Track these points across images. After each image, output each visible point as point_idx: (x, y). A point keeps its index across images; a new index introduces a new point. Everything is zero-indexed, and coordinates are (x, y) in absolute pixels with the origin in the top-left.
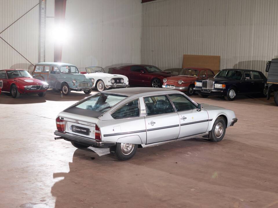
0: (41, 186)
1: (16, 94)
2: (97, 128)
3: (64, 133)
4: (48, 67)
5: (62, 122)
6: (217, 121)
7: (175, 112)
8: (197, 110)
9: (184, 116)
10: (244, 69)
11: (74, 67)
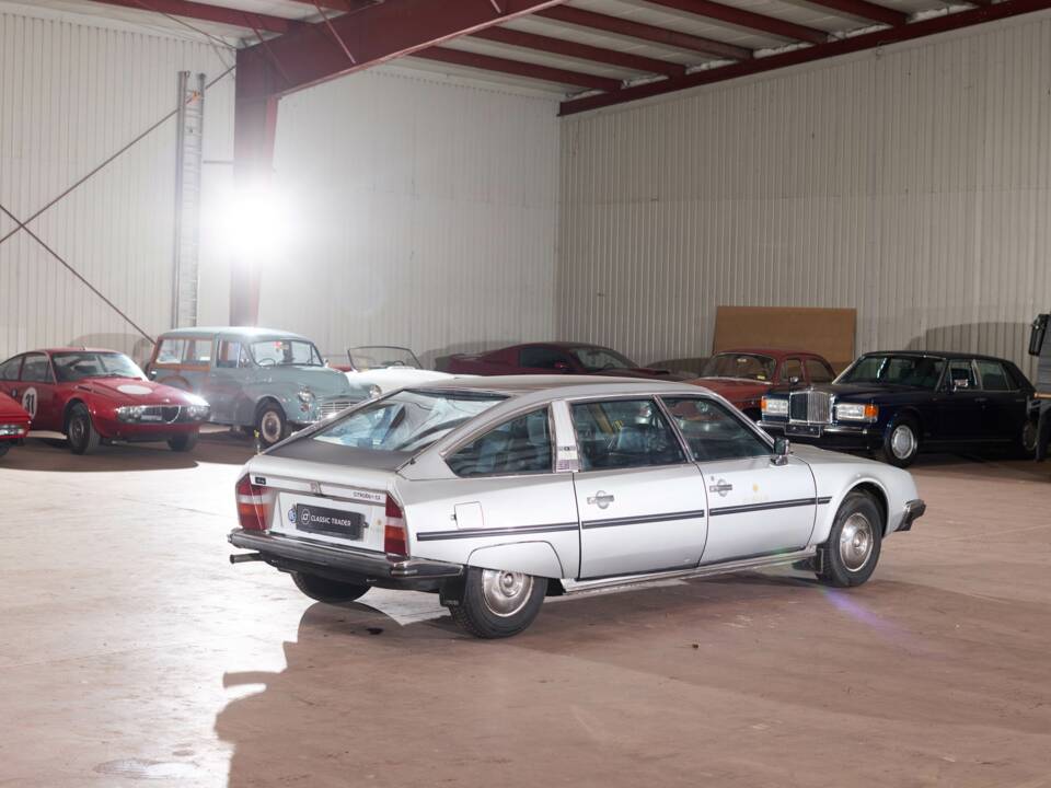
0: (175, 710)
1: (85, 438)
2: (393, 509)
3: (266, 537)
4: (207, 345)
5: (260, 494)
6: (847, 508)
7: (687, 462)
8: (773, 461)
9: (721, 481)
10: (948, 349)
11: (306, 343)
